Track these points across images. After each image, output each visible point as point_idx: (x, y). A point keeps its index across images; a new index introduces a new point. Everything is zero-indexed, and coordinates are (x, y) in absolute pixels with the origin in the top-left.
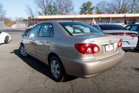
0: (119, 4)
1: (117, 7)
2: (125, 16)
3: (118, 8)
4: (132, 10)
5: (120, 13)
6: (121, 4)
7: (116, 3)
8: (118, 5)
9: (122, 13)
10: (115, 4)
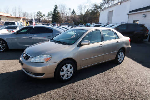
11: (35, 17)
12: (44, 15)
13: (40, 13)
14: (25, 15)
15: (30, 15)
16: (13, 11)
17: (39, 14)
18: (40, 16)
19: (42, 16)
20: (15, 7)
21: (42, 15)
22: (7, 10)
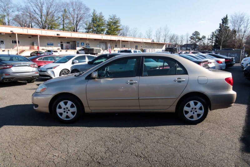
0: (41, 11)
1: (38, 17)
2: (58, 35)
3: (40, 19)
4: (63, 25)
5: (44, 28)
6: (45, 11)
7: (35, 8)
8: (39, 13)
9: (48, 29)
10: (32, 10)
11: (187, 42)
12: (204, 37)
13: (196, 34)
14: (172, 38)
15: (179, 39)
16: (157, 34)
17: (195, 37)
18: (197, 40)
19: (200, 39)
20: (160, 29)
21: (201, 37)
22: (150, 34)
